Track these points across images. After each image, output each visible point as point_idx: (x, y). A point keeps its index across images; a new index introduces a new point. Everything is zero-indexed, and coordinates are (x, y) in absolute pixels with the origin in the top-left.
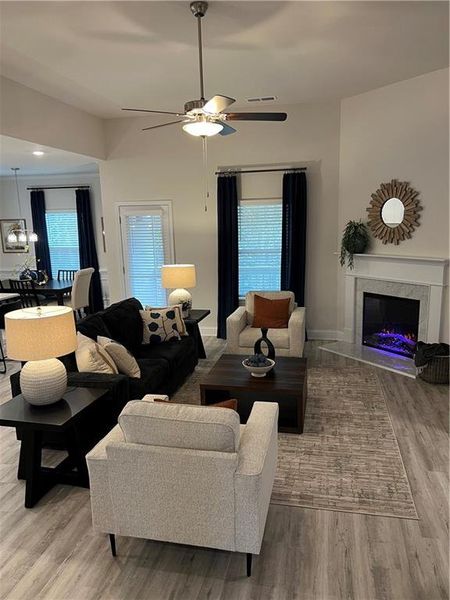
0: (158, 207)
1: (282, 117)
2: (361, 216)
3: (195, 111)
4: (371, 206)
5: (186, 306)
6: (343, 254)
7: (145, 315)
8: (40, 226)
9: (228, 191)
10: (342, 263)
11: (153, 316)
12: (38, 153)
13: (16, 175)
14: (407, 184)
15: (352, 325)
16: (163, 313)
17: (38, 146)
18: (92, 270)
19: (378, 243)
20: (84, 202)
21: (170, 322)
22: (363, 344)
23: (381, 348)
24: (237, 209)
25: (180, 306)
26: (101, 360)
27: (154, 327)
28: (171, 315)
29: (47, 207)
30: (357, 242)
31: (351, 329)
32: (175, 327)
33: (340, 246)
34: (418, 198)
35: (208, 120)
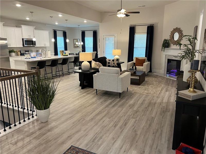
0: (114, 35)
1: (139, 13)
2: (168, 38)
3: (120, 12)
4: (170, 35)
5: (118, 60)
6: (162, 48)
7: (107, 60)
8: (83, 40)
9: (132, 31)
10: (162, 50)
11: (109, 60)
12: (85, 21)
13: (79, 27)
14: (180, 28)
15: (164, 68)
16: (111, 60)
17: (85, 20)
18: (96, 52)
19: (172, 45)
20: (95, 34)
21: (113, 62)
22: (167, 73)
23: (171, 74)
24: (134, 36)
25: (116, 59)
26: (96, 65)
27: (109, 63)
28: (113, 60)
29: (85, 36)
30: (166, 45)
31: (164, 69)
32: (114, 63)
33: (161, 45)
34: (182, 32)
35: (122, 14)
